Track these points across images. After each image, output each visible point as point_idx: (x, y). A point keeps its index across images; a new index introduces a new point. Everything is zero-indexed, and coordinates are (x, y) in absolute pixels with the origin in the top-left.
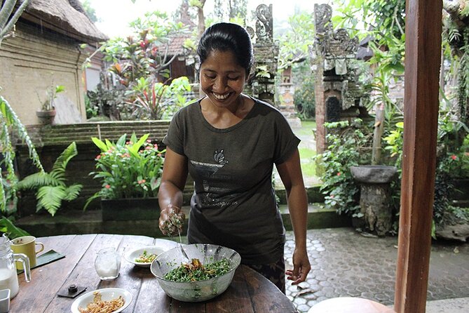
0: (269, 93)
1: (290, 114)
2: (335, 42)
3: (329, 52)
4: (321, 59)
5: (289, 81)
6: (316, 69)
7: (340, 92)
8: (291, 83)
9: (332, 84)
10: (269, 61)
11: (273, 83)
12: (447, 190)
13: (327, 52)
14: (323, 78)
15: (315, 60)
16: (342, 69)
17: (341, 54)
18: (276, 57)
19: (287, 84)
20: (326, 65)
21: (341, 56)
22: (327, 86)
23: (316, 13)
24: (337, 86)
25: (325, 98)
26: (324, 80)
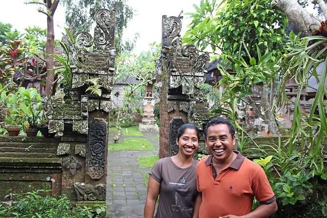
0: (102, 110)
1: (150, 121)
2: (183, 58)
3: (176, 67)
4: (167, 76)
5: (151, 95)
6: (161, 86)
7: (187, 113)
8: (153, 97)
9: (178, 105)
10: (103, 72)
11: (108, 99)
13: (172, 68)
14: (168, 96)
15: (161, 76)
16: (188, 88)
17: (189, 71)
18: (111, 69)
19: (149, 97)
20: (172, 82)
21: (188, 74)
22: (172, 105)
23: (163, 25)
24: (183, 106)
25: (169, 120)
26: (169, 99)
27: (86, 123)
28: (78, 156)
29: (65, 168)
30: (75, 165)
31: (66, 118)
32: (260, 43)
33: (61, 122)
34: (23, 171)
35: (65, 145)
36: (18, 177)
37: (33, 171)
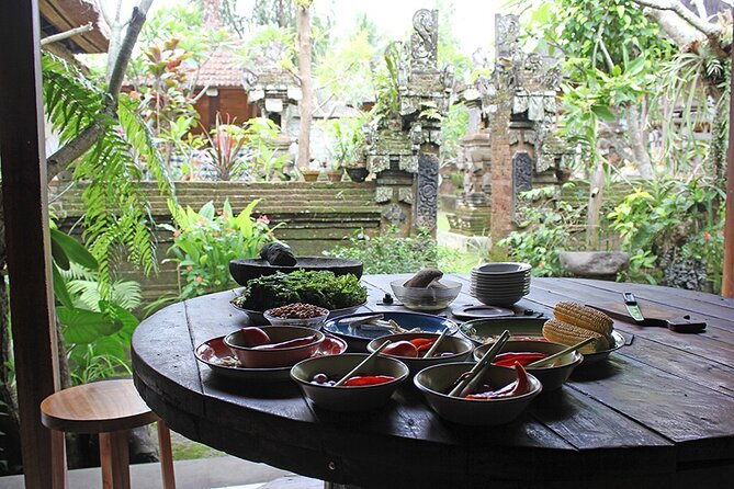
0: (433, 143)
3: (522, 86)
4: (507, 97)
6: (494, 110)
7: (534, 146)
9: (522, 134)
10: (438, 94)
11: (438, 129)
12: (699, 281)
13: (518, 87)
14: (510, 124)
15: (493, 98)
16: (538, 113)
17: (537, 90)
18: (447, 90)
20: (516, 105)
21: (537, 93)
22: (514, 136)
23: (497, 26)
24: (529, 137)
25: (512, 155)
26: (511, 128)
27: (415, 159)
28: (402, 203)
29: (386, 218)
30: (399, 214)
31: (393, 152)
32: (627, 41)
33: (387, 159)
34: (331, 225)
35: (386, 189)
36: (323, 234)
37: (344, 225)
